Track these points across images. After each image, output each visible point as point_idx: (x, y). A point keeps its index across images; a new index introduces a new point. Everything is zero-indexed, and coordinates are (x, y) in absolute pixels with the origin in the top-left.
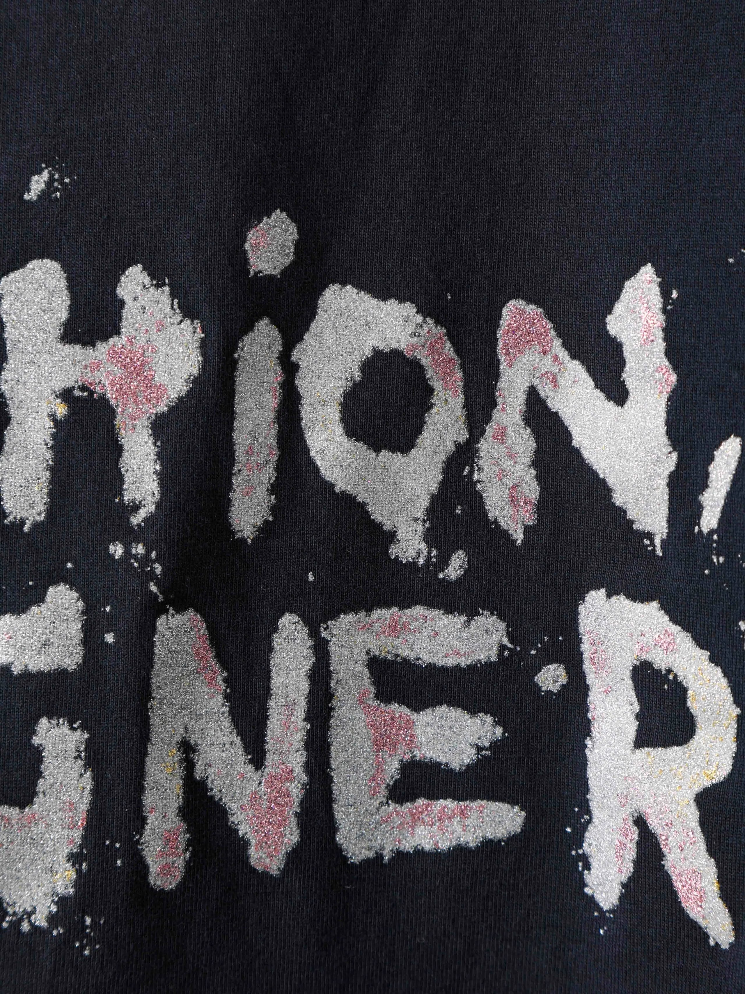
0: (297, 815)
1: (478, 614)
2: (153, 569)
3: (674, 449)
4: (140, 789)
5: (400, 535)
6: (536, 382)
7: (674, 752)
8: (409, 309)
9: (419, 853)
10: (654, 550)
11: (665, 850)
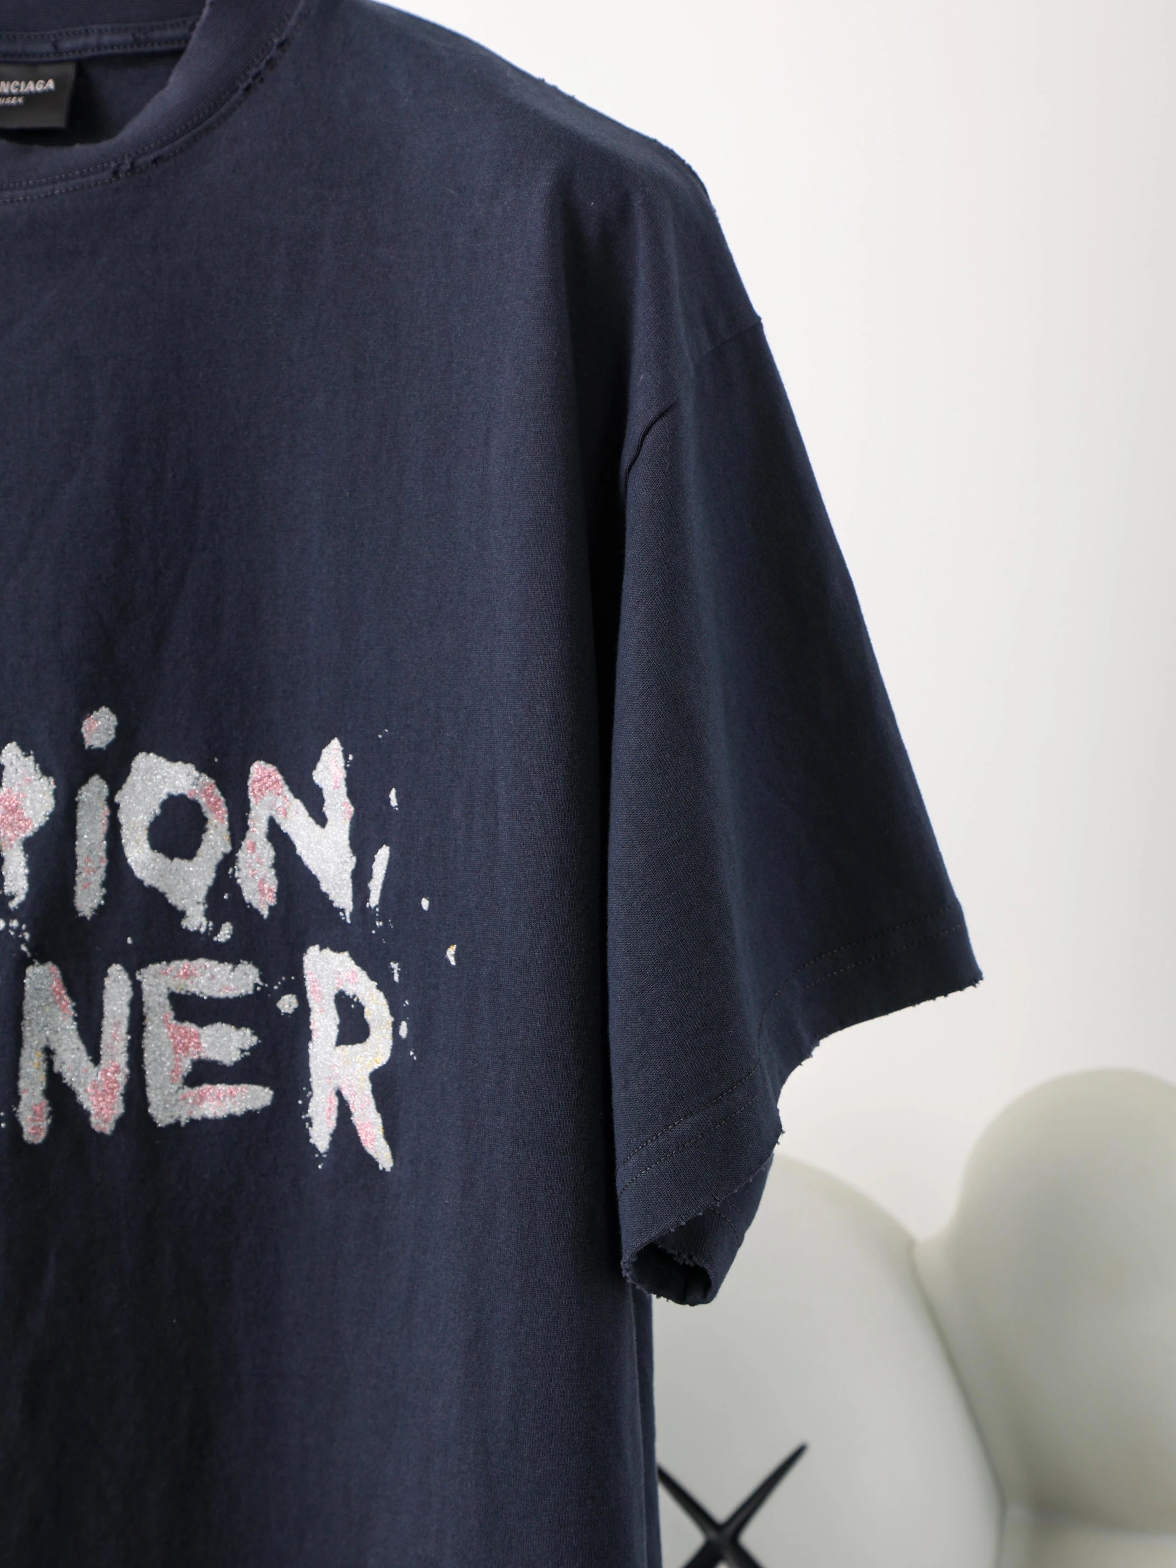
0: (122, 1095)
1: (239, 963)
2: (23, 938)
3: (354, 855)
4: (16, 1077)
5: (188, 913)
6: (273, 813)
7: (358, 1047)
8: (190, 768)
9: (205, 1120)
10: (345, 920)
11: (352, 1110)
